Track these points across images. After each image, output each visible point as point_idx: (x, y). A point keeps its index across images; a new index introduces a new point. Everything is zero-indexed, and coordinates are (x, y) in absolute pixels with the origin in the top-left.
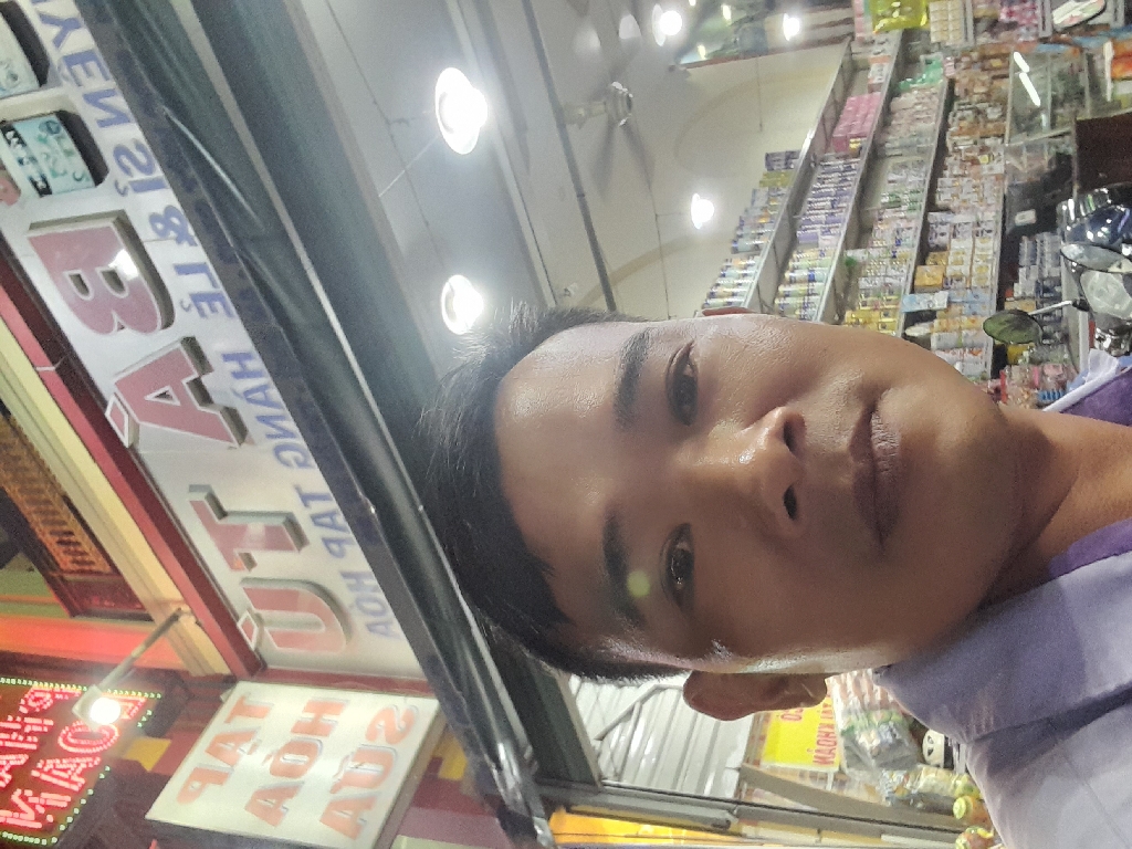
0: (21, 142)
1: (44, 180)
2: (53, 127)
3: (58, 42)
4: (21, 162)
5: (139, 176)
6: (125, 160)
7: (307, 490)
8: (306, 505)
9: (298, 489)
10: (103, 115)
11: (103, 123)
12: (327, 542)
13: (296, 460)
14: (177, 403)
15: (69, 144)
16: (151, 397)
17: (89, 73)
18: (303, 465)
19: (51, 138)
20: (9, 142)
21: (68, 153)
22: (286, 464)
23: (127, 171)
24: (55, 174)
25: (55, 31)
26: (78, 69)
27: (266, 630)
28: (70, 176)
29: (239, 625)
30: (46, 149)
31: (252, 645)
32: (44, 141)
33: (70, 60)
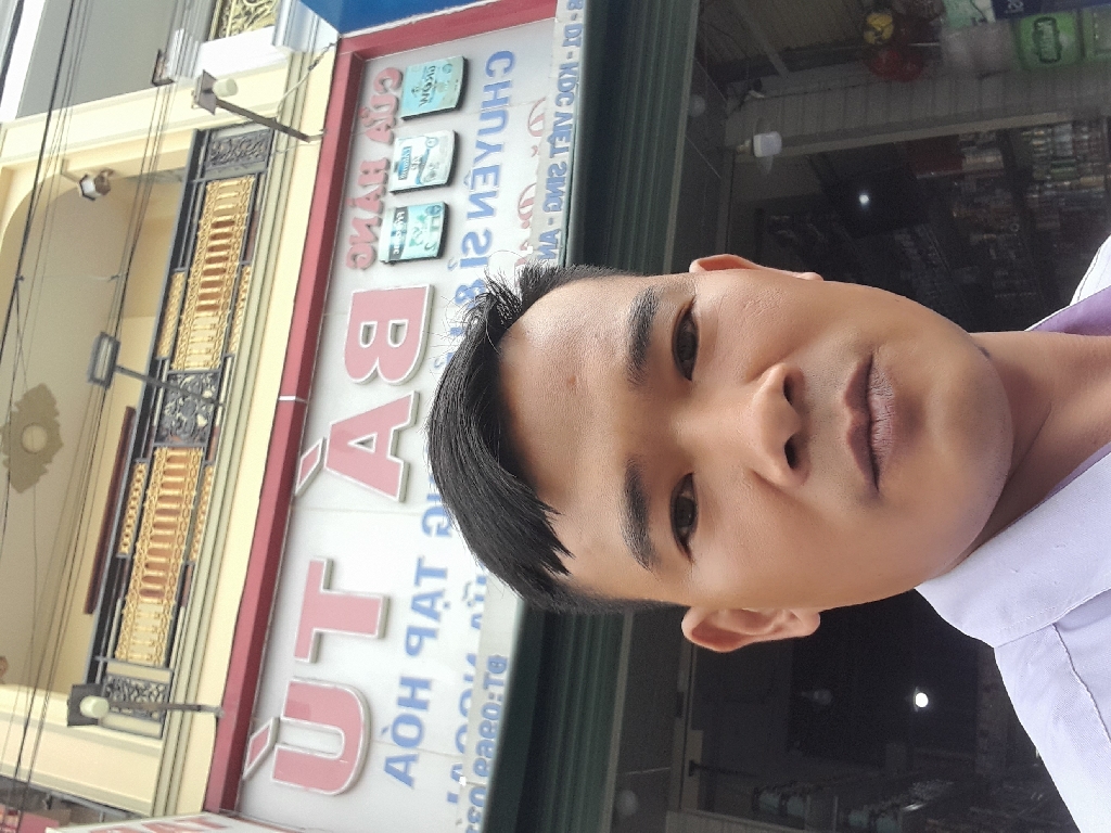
0: (405, 220)
1: (401, 249)
2: (436, 209)
3: (477, 160)
4: (393, 233)
5: (472, 254)
6: (470, 244)
7: (428, 564)
8: (417, 582)
9: (420, 561)
10: (476, 208)
11: (471, 215)
12: (412, 631)
13: (439, 526)
14: (372, 450)
15: (439, 222)
16: (352, 443)
17: (485, 181)
18: (442, 532)
19: (430, 217)
20: (395, 218)
21: (434, 229)
22: (427, 530)
23: (465, 249)
24: (413, 243)
25: (481, 152)
26: (480, 179)
27: (278, 747)
28: (423, 246)
29: (252, 738)
30: (420, 225)
31: (247, 770)
32: (422, 219)
33: (476, 172)
